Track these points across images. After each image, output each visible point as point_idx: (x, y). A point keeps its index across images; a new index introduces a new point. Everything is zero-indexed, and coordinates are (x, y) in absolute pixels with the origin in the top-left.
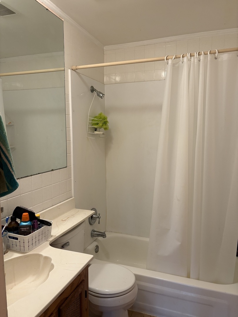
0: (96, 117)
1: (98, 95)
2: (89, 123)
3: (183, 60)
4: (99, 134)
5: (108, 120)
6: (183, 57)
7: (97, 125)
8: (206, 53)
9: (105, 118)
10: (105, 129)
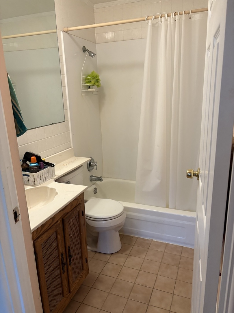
0: (89, 76)
1: (90, 55)
2: (83, 81)
3: (161, 20)
4: (93, 92)
5: (100, 78)
6: (161, 17)
7: (90, 83)
8: (181, 13)
9: (96, 77)
10: (98, 86)
